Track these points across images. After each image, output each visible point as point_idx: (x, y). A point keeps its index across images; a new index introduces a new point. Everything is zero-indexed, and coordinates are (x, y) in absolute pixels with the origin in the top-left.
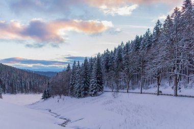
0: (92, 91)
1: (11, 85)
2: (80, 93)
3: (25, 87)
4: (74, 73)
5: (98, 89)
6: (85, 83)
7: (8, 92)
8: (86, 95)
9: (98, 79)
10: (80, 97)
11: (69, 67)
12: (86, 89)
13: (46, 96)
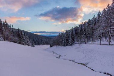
0: (70, 43)
1: (38, 42)
2: (65, 44)
3: (43, 42)
4: (62, 36)
5: (73, 43)
6: (67, 40)
7: (37, 45)
8: (67, 45)
9: (72, 38)
10: (65, 46)
11: (60, 34)
12: (67, 43)
13: (51, 46)
